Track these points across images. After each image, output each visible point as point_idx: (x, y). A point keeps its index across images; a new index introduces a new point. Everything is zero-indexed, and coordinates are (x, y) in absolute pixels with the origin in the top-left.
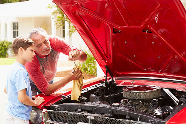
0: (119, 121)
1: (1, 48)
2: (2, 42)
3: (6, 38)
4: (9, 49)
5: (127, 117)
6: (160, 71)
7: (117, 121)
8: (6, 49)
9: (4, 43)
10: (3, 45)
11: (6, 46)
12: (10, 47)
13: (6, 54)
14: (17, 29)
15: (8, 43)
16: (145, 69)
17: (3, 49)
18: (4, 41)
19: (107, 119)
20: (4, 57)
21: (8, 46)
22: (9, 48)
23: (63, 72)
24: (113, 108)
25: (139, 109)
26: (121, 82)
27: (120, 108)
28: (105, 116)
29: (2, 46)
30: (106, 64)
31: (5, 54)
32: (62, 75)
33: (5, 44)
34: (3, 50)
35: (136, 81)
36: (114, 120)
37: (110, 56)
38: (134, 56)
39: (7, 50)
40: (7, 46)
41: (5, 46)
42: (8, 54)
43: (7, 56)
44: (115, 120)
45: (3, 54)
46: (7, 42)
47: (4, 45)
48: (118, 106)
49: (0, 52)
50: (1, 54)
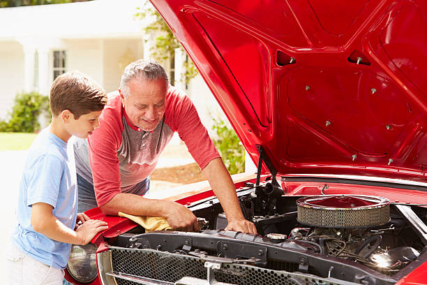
0: (282, 275)
1: (24, 109)
2: (27, 95)
3: (35, 85)
4: (41, 112)
5: (301, 267)
6: (390, 160)
7: (276, 275)
8: (35, 113)
9: (30, 98)
10: (29, 103)
11: (34, 106)
12: (44, 109)
13: (36, 125)
14: (64, 66)
15: (40, 98)
16: (354, 157)
17: (28, 113)
18: (32, 93)
19: (253, 269)
20: (30, 132)
21: (40, 105)
22: (43, 111)
23: (166, 169)
24: (269, 245)
25: (334, 251)
26: (295, 187)
27: (285, 245)
28: (248, 263)
29: (27, 104)
31: (33, 124)
32: (164, 176)
33: (33, 101)
34: (28, 116)
36: (269, 274)
37: (270, 122)
38: (328, 123)
39: (38, 114)
40: (37, 105)
41: (32, 106)
42: (39, 125)
43: (36, 129)
44: (272, 272)
45: (27, 125)
46: (38, 97)
47: (32, 104)
48: (281, 241)
49: (22, 119)
50: (23, 123)
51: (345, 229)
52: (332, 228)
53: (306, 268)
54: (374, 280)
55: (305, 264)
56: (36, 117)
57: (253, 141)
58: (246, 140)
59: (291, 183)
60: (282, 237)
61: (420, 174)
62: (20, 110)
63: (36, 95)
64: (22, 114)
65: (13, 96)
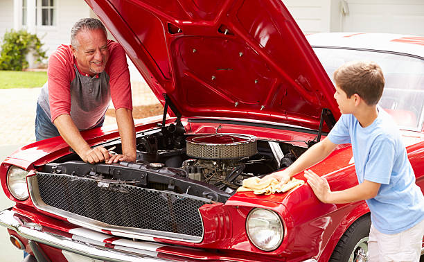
0: (151, 192)
1: (13, 48)
2: (16, 34)
3: (23, 24)
4: (29, 51)
5: (169, 187)
6: (263, 107)
8: (23, 52)
9: (18, 37)
10: (18, 42)
11: (23, 45)
12: (31, 47)
13: (24, 63)
14: (52, 5)
15: (28, 37)
16: (237, 104)
17: (16, 51)
18: (20, 31)
19: (131, 188)
20: (18, 70)
21: (27, 44)
22: (31, 49)
23: (142, 107)
24: (149, 171)
26: (197, 127)
27: (161, 171)
28: (130, 184)
29: (15, 43)
30: (164, 92)
31: (21, 62)
32: (138, 114)
33: (21, 39)
34: (16, 54)
35: (225, 127)
37: (171, 76)
38: (213, 78)
39: (26, 53)
40: (25, 43)
41: (20, 44)
42: (27, 63)
43: (24, 67)
45: (16, 63)
46: (26, 36)
47: (20, 42)
48: (159, 168)
49: (11, 58)
50: (12, 62)
51: (220, 160)
52: (210, 160)
53: (173, 188)
54: (217, 196)
55: (172, 185)
56: (24, 55)
57: (160, 91)
58: (156, 90)
59: (197, 124)
60: (160, 165)
61: (284, 117)
62: (9, 49)
63: (25, 34)
64: (10, 53)
65: (2, 35)
